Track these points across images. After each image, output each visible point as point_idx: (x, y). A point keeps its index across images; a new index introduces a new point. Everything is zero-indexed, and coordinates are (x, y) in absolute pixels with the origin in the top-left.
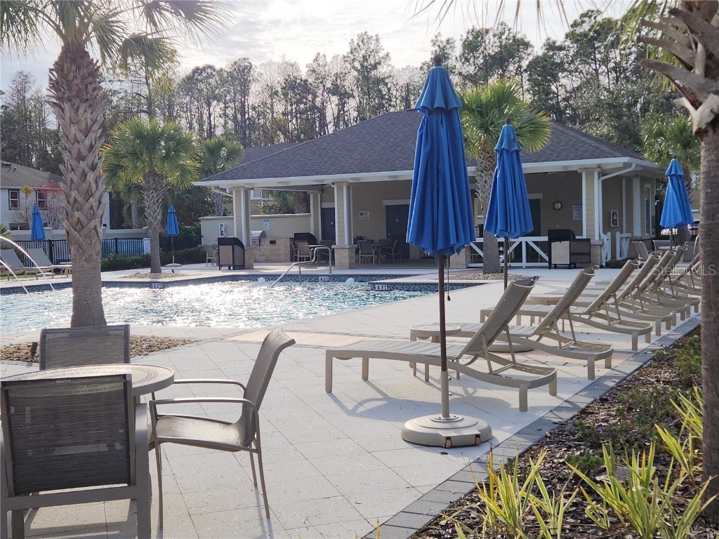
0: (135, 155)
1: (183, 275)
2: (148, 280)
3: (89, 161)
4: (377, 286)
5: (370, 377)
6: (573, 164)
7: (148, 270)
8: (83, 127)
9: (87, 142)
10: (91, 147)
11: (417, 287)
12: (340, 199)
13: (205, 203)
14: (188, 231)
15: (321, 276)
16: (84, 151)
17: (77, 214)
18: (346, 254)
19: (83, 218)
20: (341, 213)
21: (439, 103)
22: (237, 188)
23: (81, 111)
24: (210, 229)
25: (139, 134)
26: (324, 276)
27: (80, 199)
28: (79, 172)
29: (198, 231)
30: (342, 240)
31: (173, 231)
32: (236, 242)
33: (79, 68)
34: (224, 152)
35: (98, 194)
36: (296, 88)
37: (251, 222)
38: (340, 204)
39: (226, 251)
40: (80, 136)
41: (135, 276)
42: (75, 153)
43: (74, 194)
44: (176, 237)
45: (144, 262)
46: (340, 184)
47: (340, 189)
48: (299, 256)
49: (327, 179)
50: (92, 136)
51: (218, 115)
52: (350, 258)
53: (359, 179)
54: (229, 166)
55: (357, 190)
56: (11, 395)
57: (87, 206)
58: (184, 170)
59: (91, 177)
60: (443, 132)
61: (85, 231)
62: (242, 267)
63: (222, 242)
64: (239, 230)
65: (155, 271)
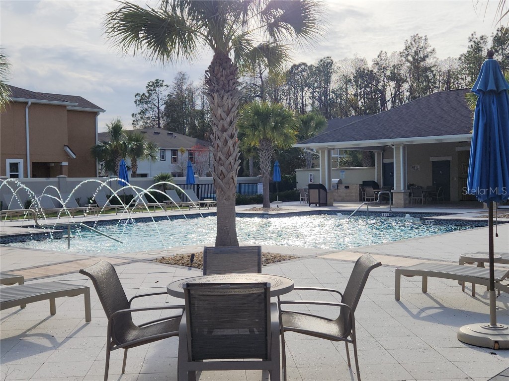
0: (254, 127)
1: (284, 210)
2: (261, 212)
3: (229, 132)
4: (426, 221)
5: (429, 291)
7: (261, 206)
8: (226, 109)
9: (228, 119)
10: (231, 122)
11: (458, 223)
12: (398, 157)
13: (299, 159)
14: (287, 179)
15: (383, 212)
16: (226, 125)
17: (221, 168)
18: (401, 196)
19: (224, 171)
20: (398, 167)
21: (491, 86)
22: (323, 149)
23: (225, 98)
24: (303, 178)
25: (257, 112)
26: (385, 212)
27: (223, 158)
28: (222, 140)
29: (295, 178)
30: (399, 187)
31: (278, 179)
32: (321, 187)
33: (224, 69)
34: (313, 124)
35: (234, 155)
36: (364, 77)
37: (332, 172)
38: (398, 160)
39: (314, 193)
40: (224, 115)
41: (253, 209)
42: (220, 127)
43: (219, 154)
44: (279, 183)
45: (258, 200)
46: (398, 145)
47: (398, 149)
48: (366, 197)
49: (388, 141)
50: (232, 115)
51: (309, 98)
52: (405, 200)
53: (412, 141)
54: (316, 133)
55: (410, 150)
56: (192, 292)
57: (228, 162)
58: (287, 137)
59: (230, 143)
60: (494, 108)
61: (225, 180)
62: (325, 205)
63: (312, 186)
64: (323, 178)
65: (266, 206)
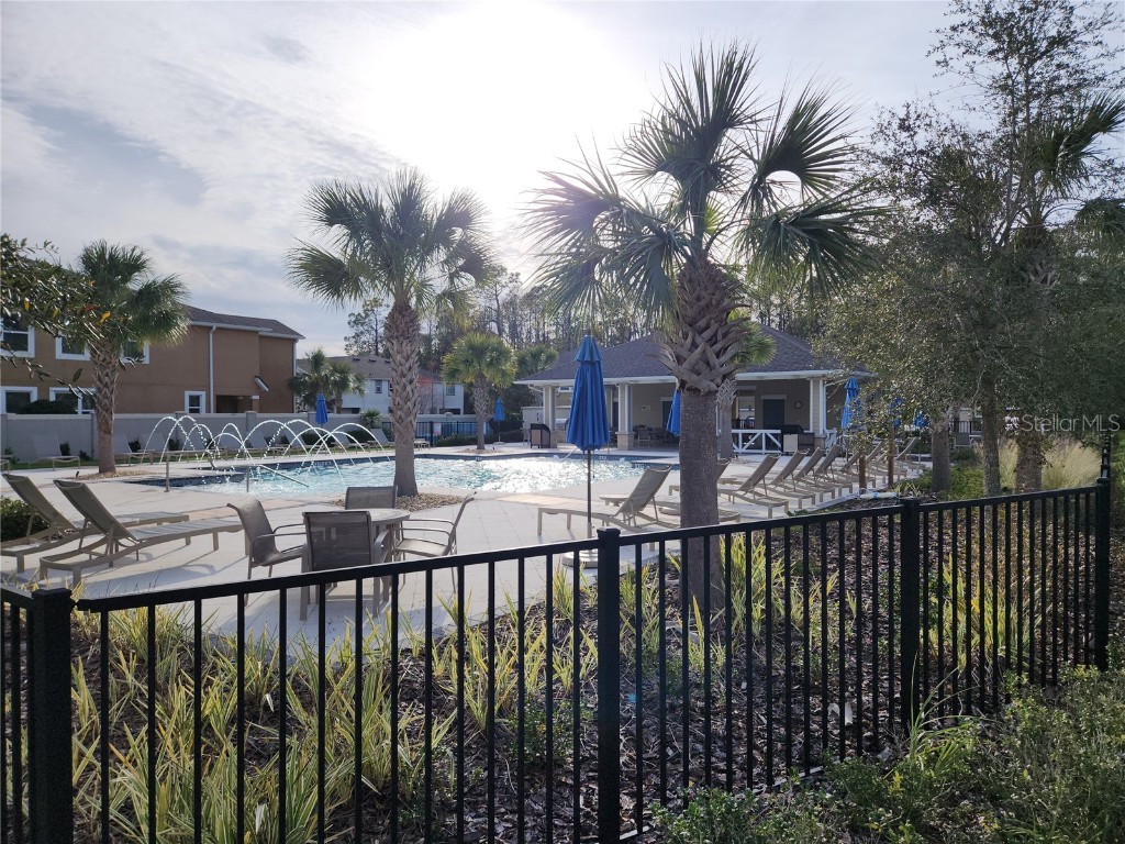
0: (467, 362)
2: (472, 454)
3: (409, 377)
5: (572, 527)
6: (803, 374)
7: (476, 447)
8: (405, 355)
9: (407, 365)
10: (410, 368)
12: (623, 397)
14: (514, 417)
16: (405, 372)
17: (399, 413)
18: (626, 438)
19: (403, 415)
20: (623, 407)
22: (547, 387)
23: (404, 344)
24: (529, 416)
25: (472, 347)
27: (401, 403)
28: (402, 385)
29: (521, 417)
30: (623, 428)
31: (501, 417)
32: (544, 427)
33: (403, 317)
34: (543, 357)
35: (413, 399)
37: (557, 412)
38: (623, 400)
39: (536, 434)
40: (403, 361)
41: (466, 451)
42: (399, 372)
43: (398, 399)
44: (502, 422)
45: (472, 441)
46: (623, 385)
47: (623, 389)
49: (613, 381)
50: (411, 361)
52: (629, 442)
54: (548, 367)
55: (636, 390)
57: (406, 407)
58: (504, 373)
59: (409, 388)
61: (404, 424)
62: (548, 446)
63: (533, 427)
64: (547, 421)
65: (481, 448)
